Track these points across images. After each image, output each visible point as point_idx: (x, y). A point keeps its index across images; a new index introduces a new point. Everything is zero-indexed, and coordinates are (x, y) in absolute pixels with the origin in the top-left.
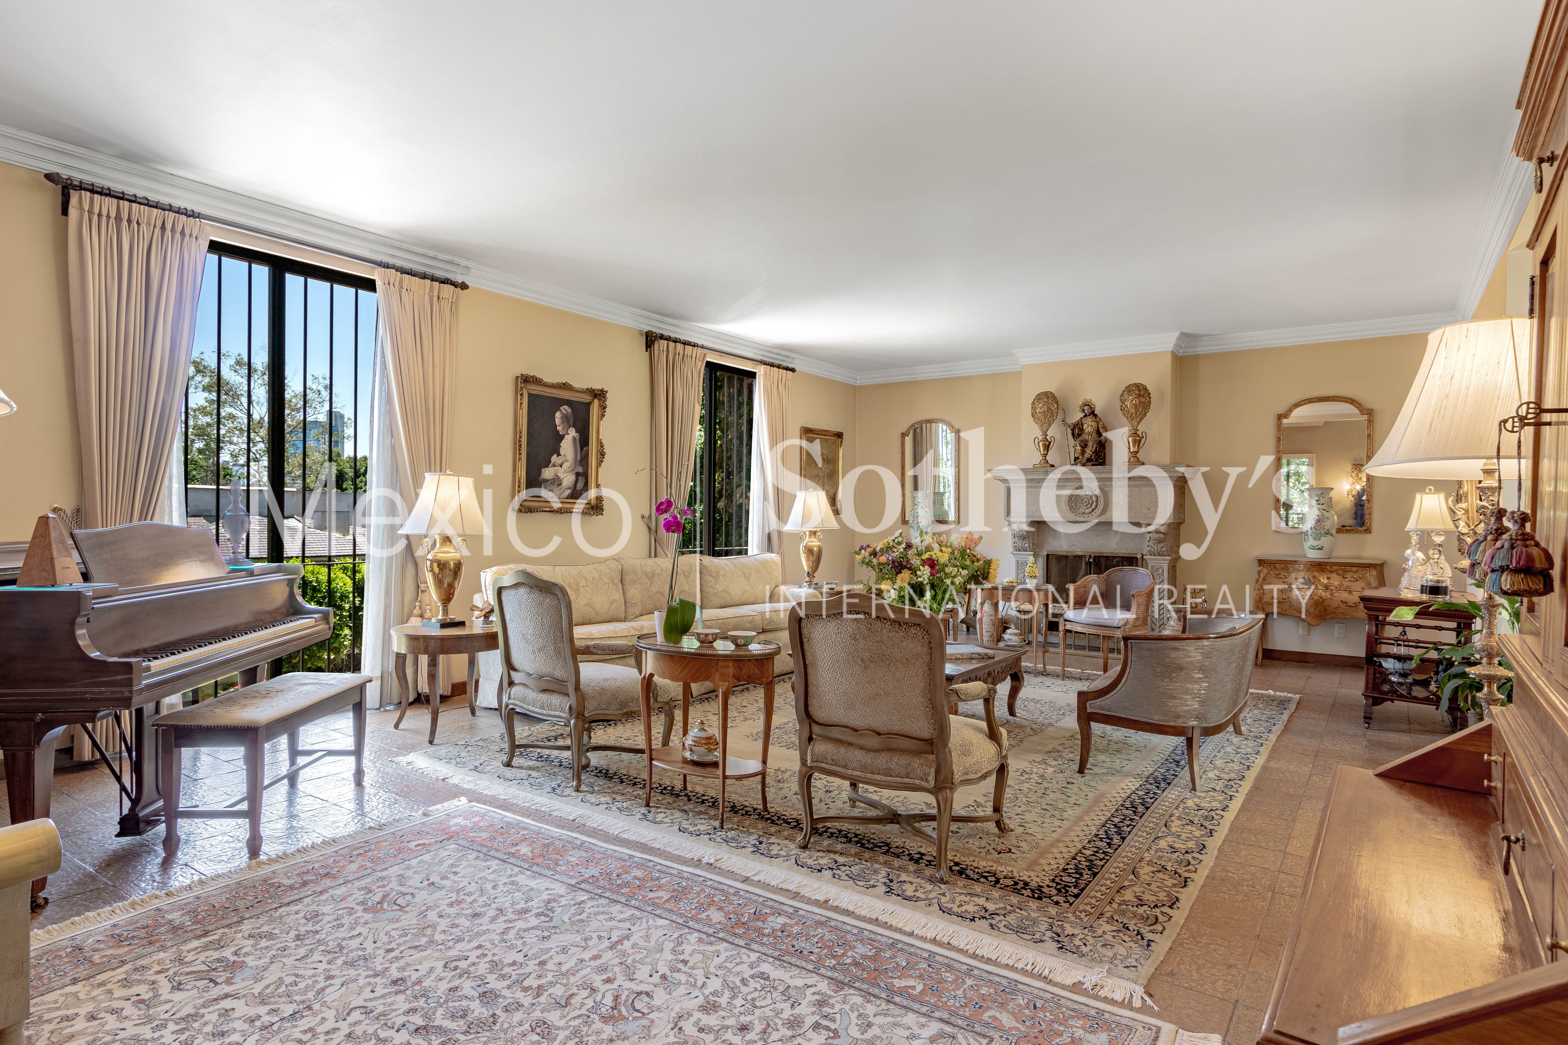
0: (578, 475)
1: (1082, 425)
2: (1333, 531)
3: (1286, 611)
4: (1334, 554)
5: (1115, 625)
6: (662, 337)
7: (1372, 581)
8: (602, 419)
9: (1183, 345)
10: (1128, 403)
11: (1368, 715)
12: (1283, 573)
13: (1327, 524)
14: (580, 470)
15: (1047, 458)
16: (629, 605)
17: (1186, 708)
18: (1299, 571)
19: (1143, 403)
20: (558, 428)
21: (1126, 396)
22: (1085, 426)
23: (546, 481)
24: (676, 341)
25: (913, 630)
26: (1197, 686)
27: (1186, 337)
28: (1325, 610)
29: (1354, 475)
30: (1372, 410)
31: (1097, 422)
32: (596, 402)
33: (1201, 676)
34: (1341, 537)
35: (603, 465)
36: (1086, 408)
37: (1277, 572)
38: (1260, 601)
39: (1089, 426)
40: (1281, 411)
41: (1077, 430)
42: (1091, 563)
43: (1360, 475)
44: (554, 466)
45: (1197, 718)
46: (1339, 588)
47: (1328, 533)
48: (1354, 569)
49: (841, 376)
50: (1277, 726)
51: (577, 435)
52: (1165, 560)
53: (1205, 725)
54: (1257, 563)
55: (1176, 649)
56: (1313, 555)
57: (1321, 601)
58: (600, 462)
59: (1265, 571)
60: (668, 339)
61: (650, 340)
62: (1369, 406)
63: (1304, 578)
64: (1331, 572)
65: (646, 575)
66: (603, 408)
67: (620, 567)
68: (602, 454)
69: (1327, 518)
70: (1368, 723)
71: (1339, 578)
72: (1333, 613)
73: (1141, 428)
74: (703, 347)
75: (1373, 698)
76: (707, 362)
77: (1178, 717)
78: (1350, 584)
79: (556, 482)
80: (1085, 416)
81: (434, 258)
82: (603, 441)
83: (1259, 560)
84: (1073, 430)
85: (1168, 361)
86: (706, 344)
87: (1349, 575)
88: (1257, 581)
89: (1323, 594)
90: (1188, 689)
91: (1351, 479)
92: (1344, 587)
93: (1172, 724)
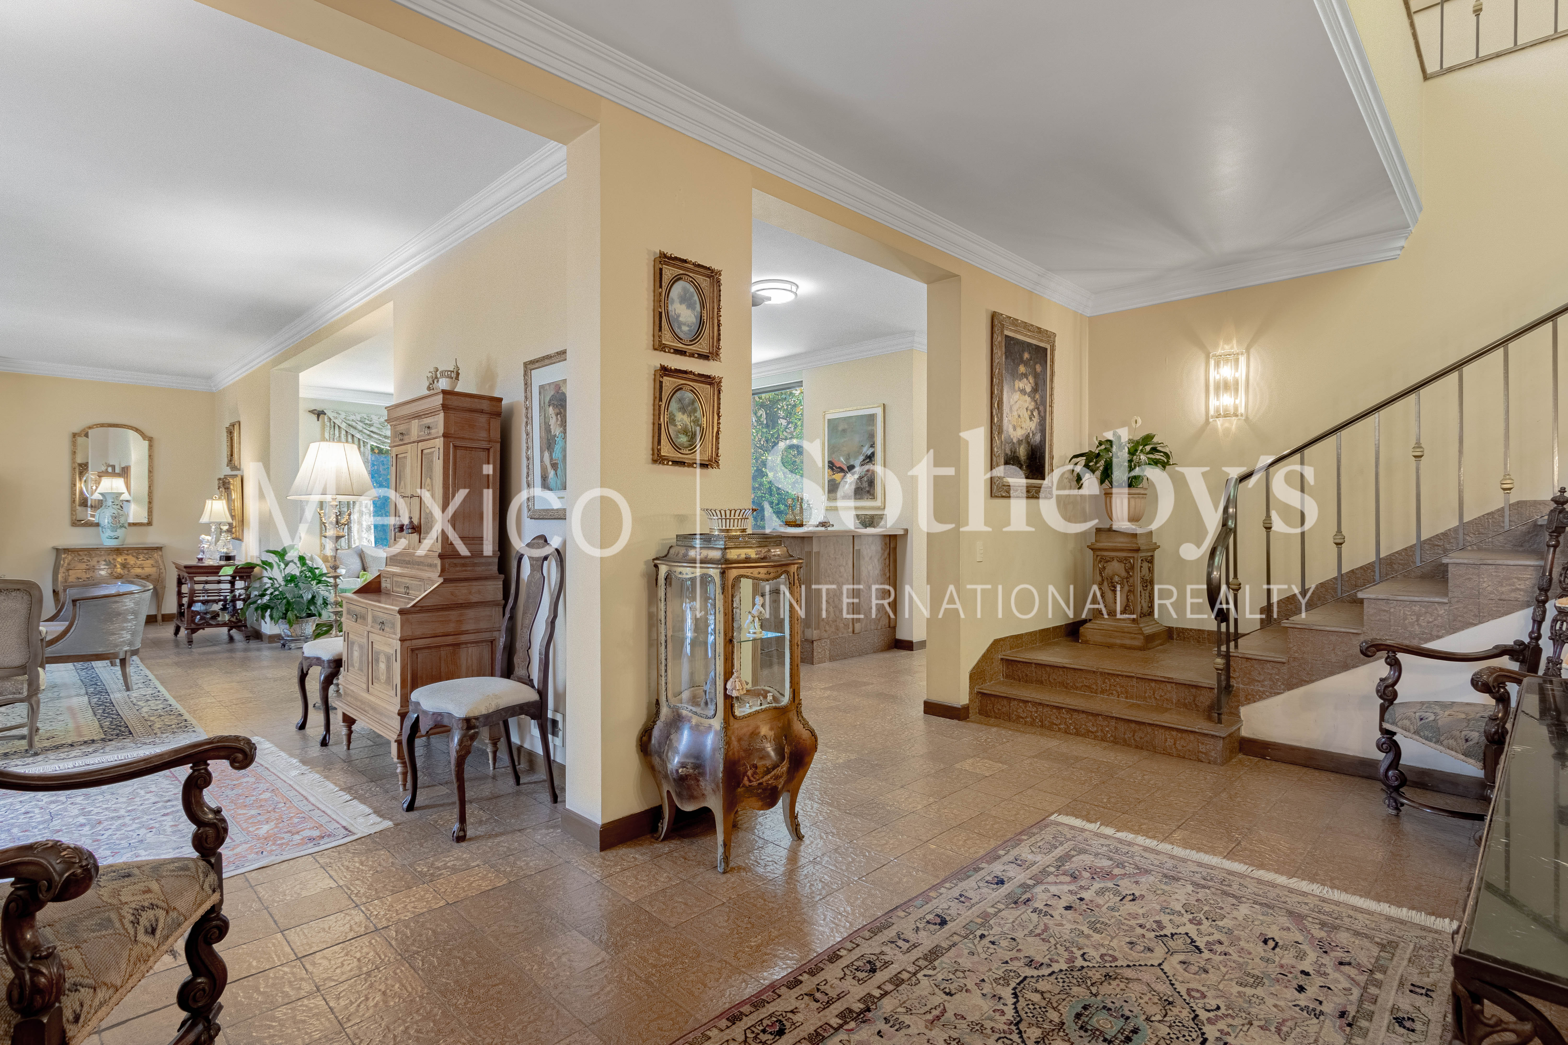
2: (127, 525)
4: (128, 541)
11: (191, 640)
12: (86, 558)
13: (122, 520)
18: (100, 556)
25: (14, 594)
26: (130, 624)
30: (152, 438)
33: (133, 617)
37: (81, 557)
46: (134, 566)
47: (122, 526)
54: (54, 552)
55: (117, 602)
56: (111, 543)
62: (150, 435)
63: (105, 561)
64: (127, 555)
69: (122, 515)
70: (192, 646)
71: (134, 559)
75: (192, 629)
78: (143, 562)
83: (55, 548)
87: (141, 557)
89: (122, 571)
90: (124, 627)
92: (138, 565)
93: (112, 652)
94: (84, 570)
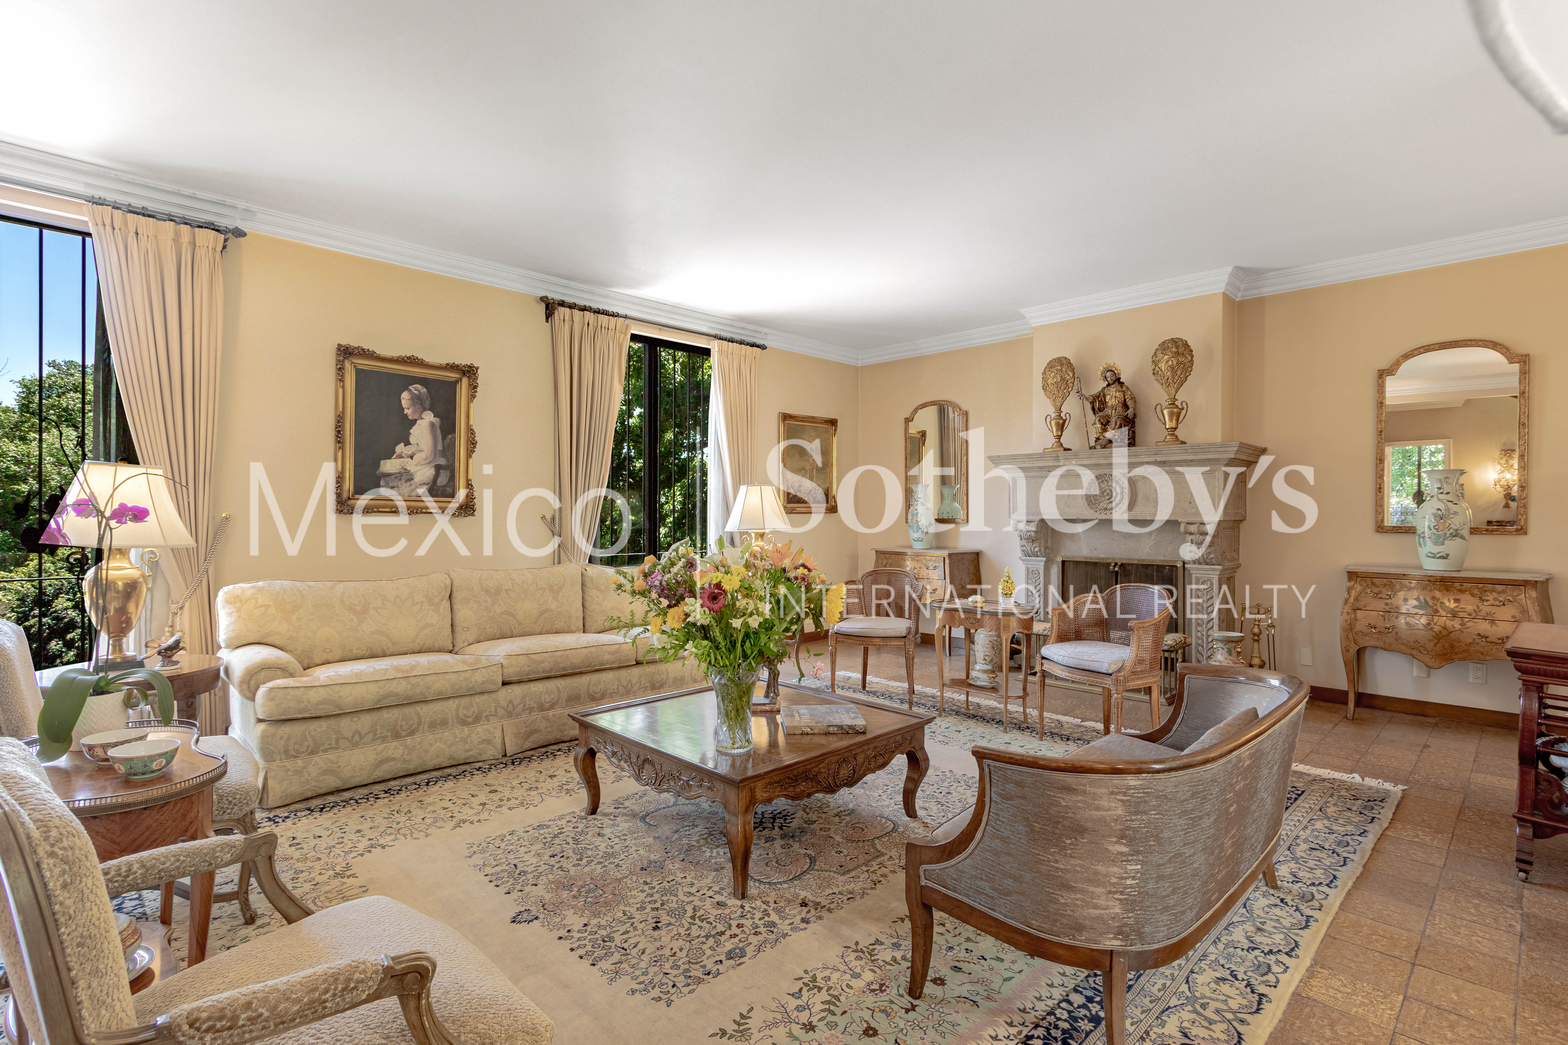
0: (438, 468)
1: (1104, 396)
2: (1465, 532)
3: (1390, 645)
4: (1467, 565)
5: (1103, 671)
6: (562, 304)
7: (1530, 607)
8: (472, 401)
9: (1242, 287)
10: (1163, 365)
11: (1525, 857)
12: (1385, 592)
13: (1456, 522)
14: (442, 461)
15: (1062, 441)
16: (458, 629)
17: (1094, 912)
18: (1410, 589)
19: (1181, 363)
20: (406, 411)
21: (1160, 356)
22: (1108, 398)
23: (388, 475)
24: (583, 309)
26: (1115, 869)
27: (1242, 273)
28: (1452, 646)
29: (1503, 462)
30: (1527, 355)
31: (1124, 392)
32: (465, 381)
33: (1124, 849)
34: (1477, 539)
35: (474, 455)
36: (1108, 374)
37: (1376, 590)
38: (1351, 629)
39: (1113, 398)
40: (1384, 365)
41: (1098, 404)
42: (1117, 573)
43: (1511, 462)
44: (400, 456)
45: (1119, 932)
46: (1474, 616)
47: (1456, 535)
48: (1499, 588)
49: (836, 354)
50: (1350, 865)
51: (436, 421)
52: (1214, 570)
53: (1138, 948)
54: (1346, 576)
56: (1433, 566)
57: (1445, 633)
58: (470, 452)
59: (1358, 588)
60: (572, 306)
61: (550, 307)
62: (1524, 351)
63: (1417, 599)
64: (1462, 591)
65: (487, 591)
66: (474, 387)
67: (448, 582)
68: (472, 444)
69: (1455, 513)
70: (1526, 872)
71: (1476, 601)
72: (1464, 651)
73: (1181, 397)
74: (626, 317)
75: (1535, 825)
76: (632, 335)
77: (1080, 928)
78: (1493, 609)
79: (406, 476)
80: (1109, 385)
81: (193, 198)
82: (474, 428)
83: (1349, 572)
84: (1092, 403)
85: (1218, 308)
86: (630, 313)
87: (1490, 597)
88: (1346, 601)
89: (1449, 623)
90: (1096, 873)
91: (1499, 467)
92: (1483, 613)
93: (1066, 941)
94: (1382, 613)
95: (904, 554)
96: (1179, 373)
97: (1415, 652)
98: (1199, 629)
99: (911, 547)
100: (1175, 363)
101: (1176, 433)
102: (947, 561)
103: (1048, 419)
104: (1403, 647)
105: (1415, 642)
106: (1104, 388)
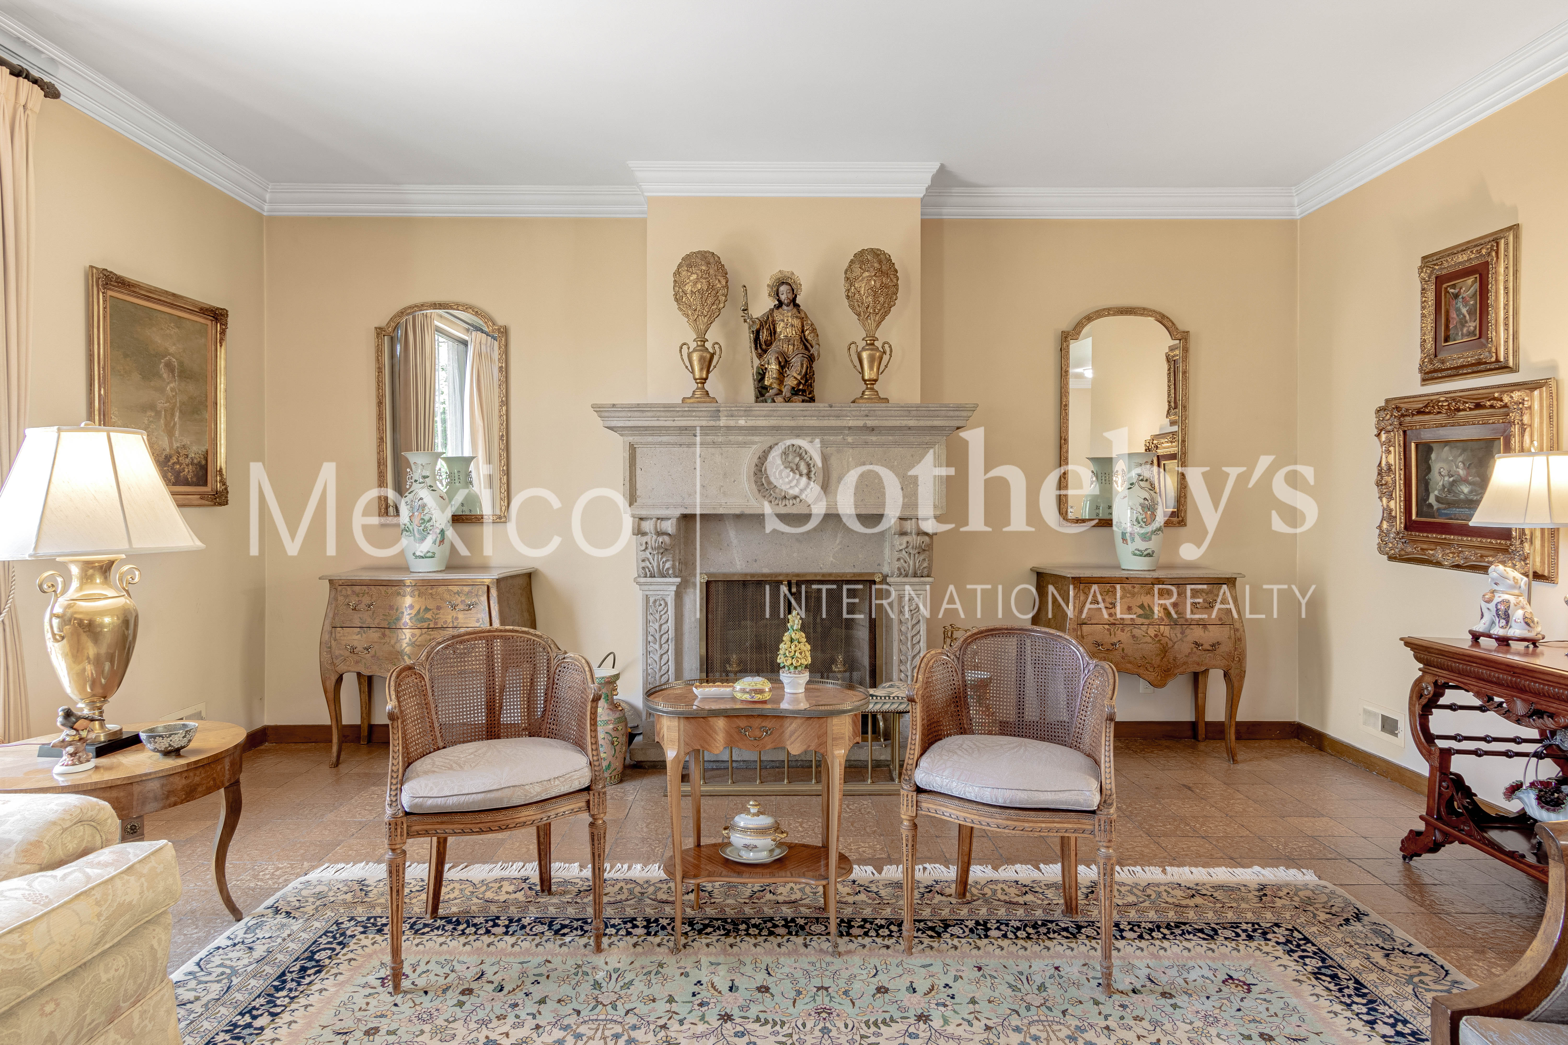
1: (773, 322)
10: (859, 286)
15: (708, 387)
19: (884, 286)
21: (856, 272)
22: (779, 327)
27: (944, 178)
30: (1188, 333)
31: (803, 319)
36: (781, 289)
39: (786, 326)
40: (1066, 326)
41: (764, 334)
47: (1160, 528)
52: (924, 583)
56: (1140, 566)
62: (1184, 327)
72: (1184, 663)
73: (882, 335)
80: (780, 305)
84: (757, 333)
89: (1172, 633)
94: (1107, 627)
95: (400, 583)
96: (882, 299)
97: (1141, 671)
98: (903, 668)
99: (406, 569)
100: (878, 285)
101: (875, 387)
102: (494, 593)
103: (685, 349)
104: (1129, 666)
105: (1141, 658)
106: (772, 310)
